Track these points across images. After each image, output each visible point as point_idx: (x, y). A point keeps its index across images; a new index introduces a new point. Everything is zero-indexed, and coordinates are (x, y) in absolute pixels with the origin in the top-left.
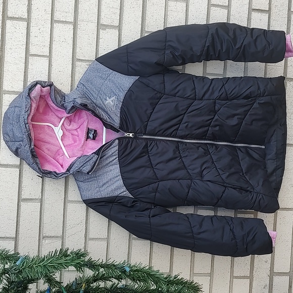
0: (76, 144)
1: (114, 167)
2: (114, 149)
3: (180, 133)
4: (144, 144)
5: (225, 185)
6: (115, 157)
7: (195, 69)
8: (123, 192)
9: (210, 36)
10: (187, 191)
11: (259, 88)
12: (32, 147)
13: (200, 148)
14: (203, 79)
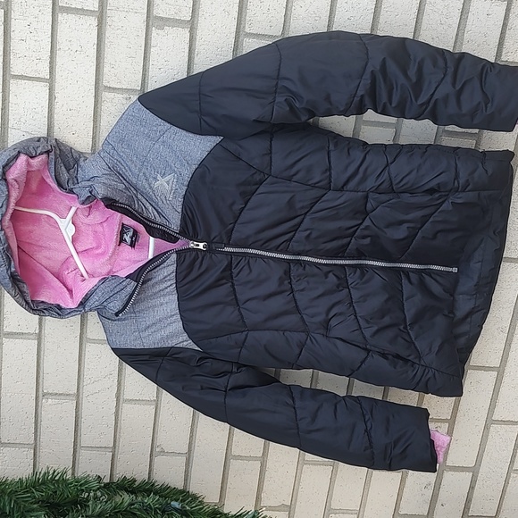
0: (100, 251)
1: (167, 299)
4: (226, 263)
5: (368, 347)
6: (169, 283)
9: (367, 75)
11: (457, 177)
12: (13, 269)
13: (331, 275)
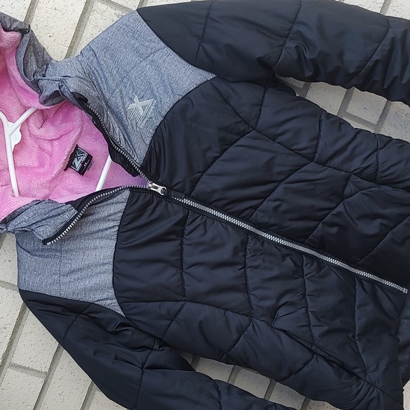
0: (41, 170)
1: (103, 243)
2: (116, 208)
3: (258, 216)
4: (180, 215)
5: (314, 348)
6: (112, 224)
7: (327, 97)
8: (107, 298)
9: (387, 42)
10: (235, 336)
13: (288, 259)
14: (341, 124)
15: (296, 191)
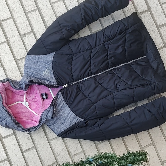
1: (65, 108)
2: (61, 98)
3: (93, 71)
4: (76, 87)
5: (133, 87)
6: (63, 102)
8: (77, 119)
9: (82, 10)
10: (113, 101)
11: (124, 25)
12: (13, 118)
13: (109, 74)
14: (91, 35)
15: (95, 58)
